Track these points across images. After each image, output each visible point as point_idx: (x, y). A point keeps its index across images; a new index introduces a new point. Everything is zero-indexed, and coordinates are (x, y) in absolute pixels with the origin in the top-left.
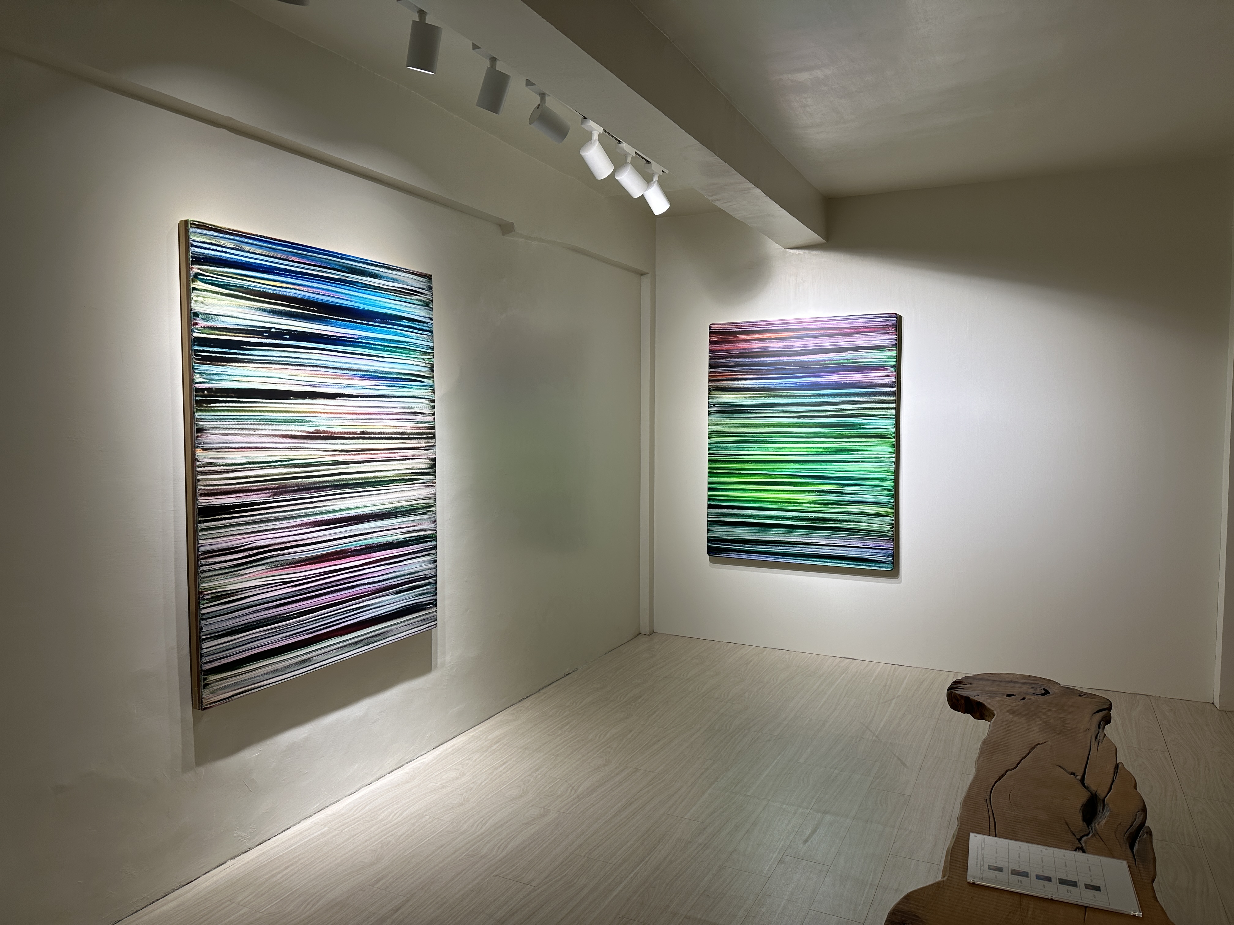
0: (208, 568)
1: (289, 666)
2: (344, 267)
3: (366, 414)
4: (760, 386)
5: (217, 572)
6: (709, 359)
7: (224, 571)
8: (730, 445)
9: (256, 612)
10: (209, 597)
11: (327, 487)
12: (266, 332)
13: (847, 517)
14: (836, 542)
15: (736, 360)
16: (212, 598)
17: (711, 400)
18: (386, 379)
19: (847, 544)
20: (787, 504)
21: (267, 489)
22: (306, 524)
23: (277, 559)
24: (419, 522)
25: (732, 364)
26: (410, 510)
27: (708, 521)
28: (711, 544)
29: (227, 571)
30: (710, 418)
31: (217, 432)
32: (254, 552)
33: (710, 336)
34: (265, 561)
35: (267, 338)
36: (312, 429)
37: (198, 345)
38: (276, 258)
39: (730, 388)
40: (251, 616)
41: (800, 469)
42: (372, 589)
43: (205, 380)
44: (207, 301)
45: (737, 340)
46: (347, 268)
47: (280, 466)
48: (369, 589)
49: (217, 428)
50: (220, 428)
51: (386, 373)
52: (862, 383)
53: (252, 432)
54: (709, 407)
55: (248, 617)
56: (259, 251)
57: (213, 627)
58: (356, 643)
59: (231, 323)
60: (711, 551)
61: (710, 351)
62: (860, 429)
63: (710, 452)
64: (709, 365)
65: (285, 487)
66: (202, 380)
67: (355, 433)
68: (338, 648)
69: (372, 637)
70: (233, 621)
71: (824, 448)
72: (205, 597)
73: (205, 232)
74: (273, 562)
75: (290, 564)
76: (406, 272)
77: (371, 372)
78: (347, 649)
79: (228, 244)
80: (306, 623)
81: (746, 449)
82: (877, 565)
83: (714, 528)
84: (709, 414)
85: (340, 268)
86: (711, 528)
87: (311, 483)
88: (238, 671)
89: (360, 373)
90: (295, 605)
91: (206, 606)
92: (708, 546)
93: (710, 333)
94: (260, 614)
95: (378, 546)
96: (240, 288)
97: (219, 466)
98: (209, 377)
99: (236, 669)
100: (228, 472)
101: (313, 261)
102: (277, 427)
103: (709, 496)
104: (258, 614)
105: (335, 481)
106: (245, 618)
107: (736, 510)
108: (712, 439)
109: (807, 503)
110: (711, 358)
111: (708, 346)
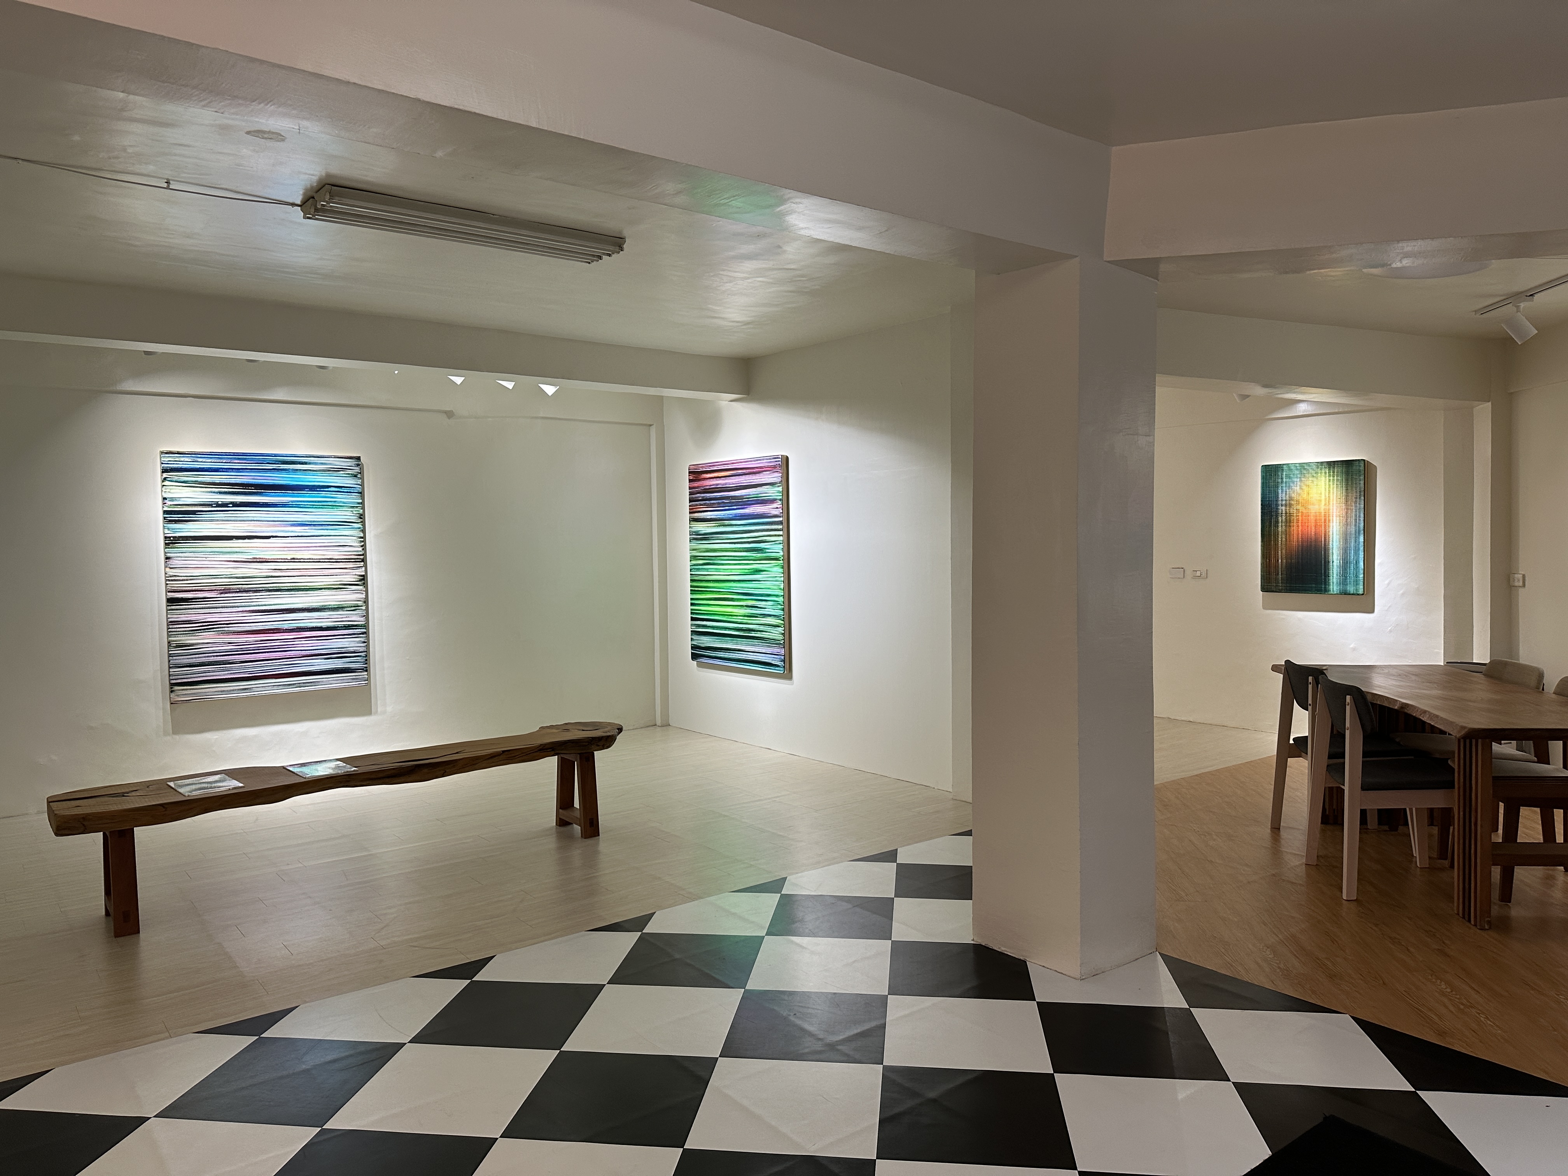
0: (173, 630)
1: (233, 690)
2: (277, 461)
3: (298, 547)
4: (715, 517)
5: (180, 633)
6: (689, 495)
7: (185, 633)
8: (701, 567)
9: (208, 657)
10: (175, 645)
11: (262, 590)
12: (214, 504)
13: (762, 628)
14: (755, 649)
15: (702, 495)
16: (177, 646)
17: (691, 529)
18: (314, 525)
19: (761, 650)
20: (730, 617)
21: (215, 590)
22: (246, 611)
23: (224, 629)
24: (348, 616)
25: (700, 498)
26: (338, 607)
27: (691, 631)
28: (693, 650)
29: (187, 632)
30: (691, 545)
31: (180, 559)
32: (206, 624)
33: (689, 476)
34: (215, 630)
35: (215, 507)
36: (251, 557)
37: (166, 514)
38: (222, 462)
39: (700, 519)
40: (204, 659)
41: (736, 587)
42: (302, 654)
43: (172, 532)
44: (172, 491)
45: (702, 479)
46: (279, 461)
47: (226, 578)
48: (301, 654)
49: (179, 557)
50: (181, 557)
51: (314, 521)
52: (765, 514)
53: (204, 559)
54: (690, 535)
55: (202, 659)
56: (210, 460)
57: (177, 661)
58: (290, 685)
59: (189, 501)
60: (694, 657)
61: (690, 488)
62: (766, 552)
63: (692, 573)
64: (689, 500)
65: (230, 589)
66: (169, 532)
67: (287, 559)
68: (274, 686)
69: (304, 683)
70: (191, 660)
71: (749, 569)
72: (172, 645)
73: (171, 455)
74: (221, 631)
75: (234, 633)
76: (334, 458)
77: (300, 521)
78: (281, 687)
79: (186, 459)
80: (246, 668)
81: (709, 570)
82: (776, 669)
83: (695, 637)
84: (690, 541)
85: (274, 462)
86: (693, 637)
87: (250, 588)
88: (195, 687)
89: (290, 523)
90: (238, 656)
91: (172, 649)
92: (692, 653)
93: (689, 472)
94: (211, 658)
95: (307, 628)
96: (196, 482)
97: (181, 577)
98: (174, 530)
99: (194, 686)
100: (187, 580)
101: (251, 461)
102: (223, 556)
103: (691, 610)
104: (209, 658)
105: (269, 587)
106: (200, 659)
107: (705, 622)
108: (692, 562)
109: (740, 616)
110: (691, 494)
111: (688, 484)
